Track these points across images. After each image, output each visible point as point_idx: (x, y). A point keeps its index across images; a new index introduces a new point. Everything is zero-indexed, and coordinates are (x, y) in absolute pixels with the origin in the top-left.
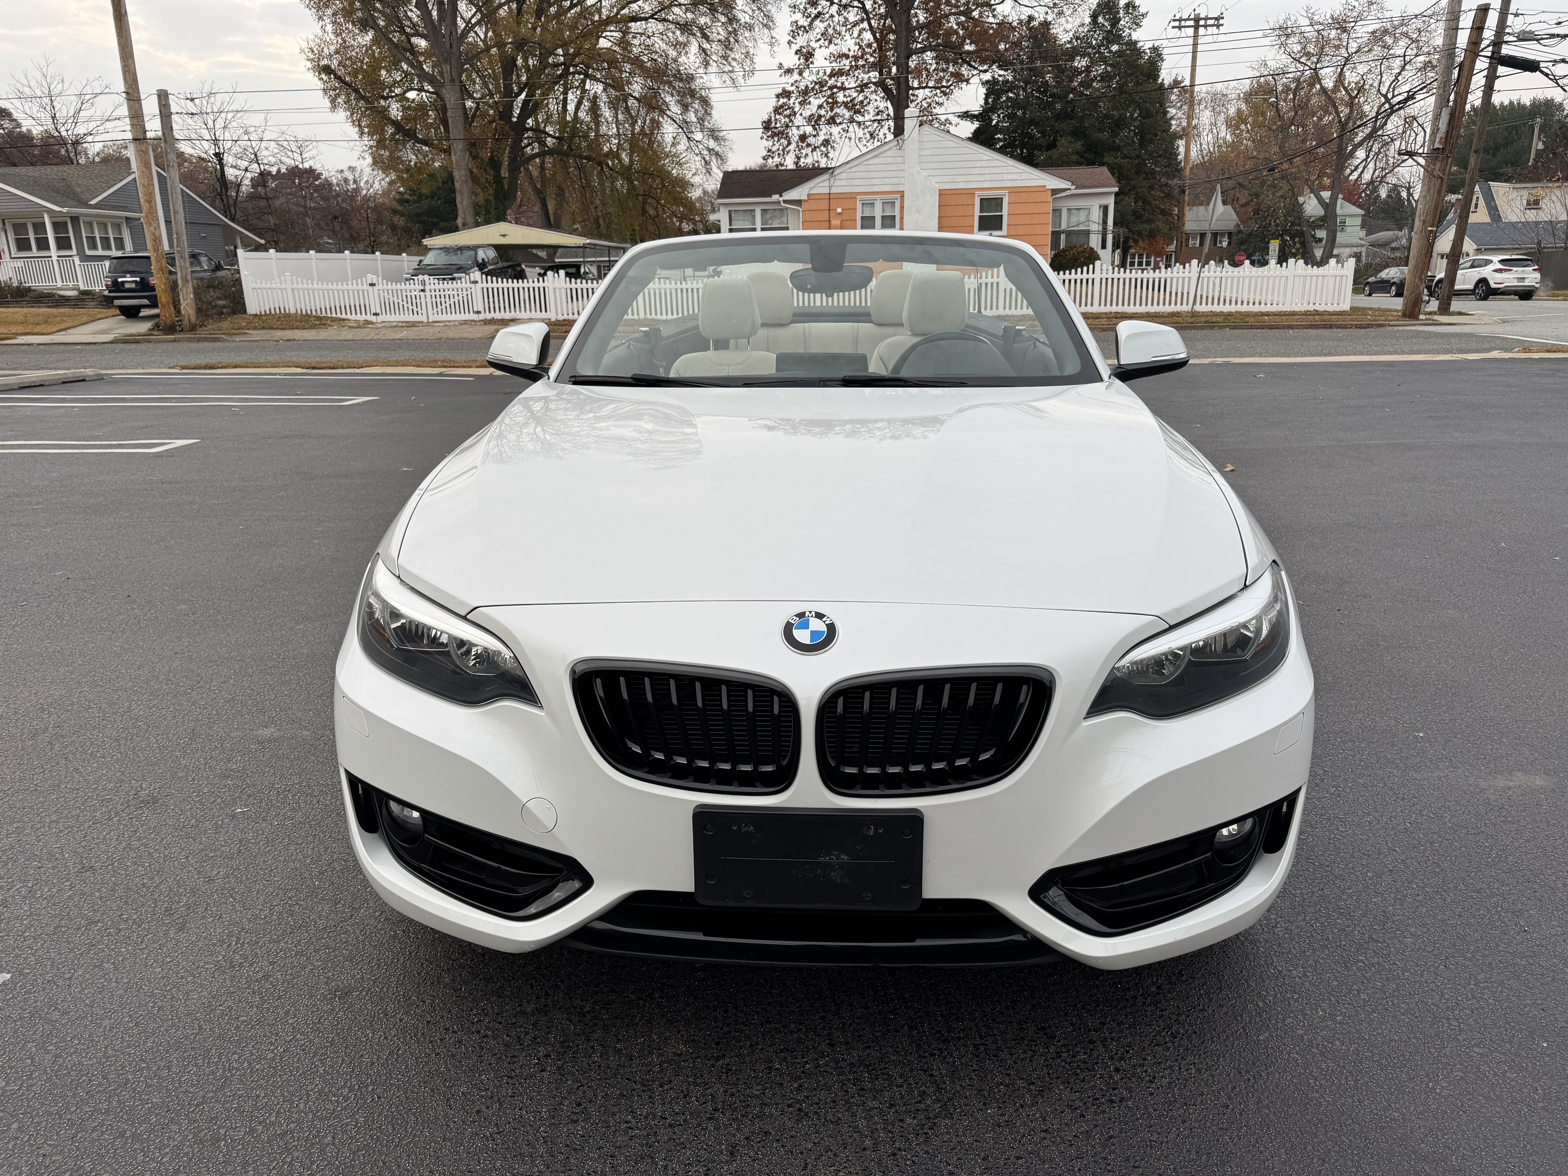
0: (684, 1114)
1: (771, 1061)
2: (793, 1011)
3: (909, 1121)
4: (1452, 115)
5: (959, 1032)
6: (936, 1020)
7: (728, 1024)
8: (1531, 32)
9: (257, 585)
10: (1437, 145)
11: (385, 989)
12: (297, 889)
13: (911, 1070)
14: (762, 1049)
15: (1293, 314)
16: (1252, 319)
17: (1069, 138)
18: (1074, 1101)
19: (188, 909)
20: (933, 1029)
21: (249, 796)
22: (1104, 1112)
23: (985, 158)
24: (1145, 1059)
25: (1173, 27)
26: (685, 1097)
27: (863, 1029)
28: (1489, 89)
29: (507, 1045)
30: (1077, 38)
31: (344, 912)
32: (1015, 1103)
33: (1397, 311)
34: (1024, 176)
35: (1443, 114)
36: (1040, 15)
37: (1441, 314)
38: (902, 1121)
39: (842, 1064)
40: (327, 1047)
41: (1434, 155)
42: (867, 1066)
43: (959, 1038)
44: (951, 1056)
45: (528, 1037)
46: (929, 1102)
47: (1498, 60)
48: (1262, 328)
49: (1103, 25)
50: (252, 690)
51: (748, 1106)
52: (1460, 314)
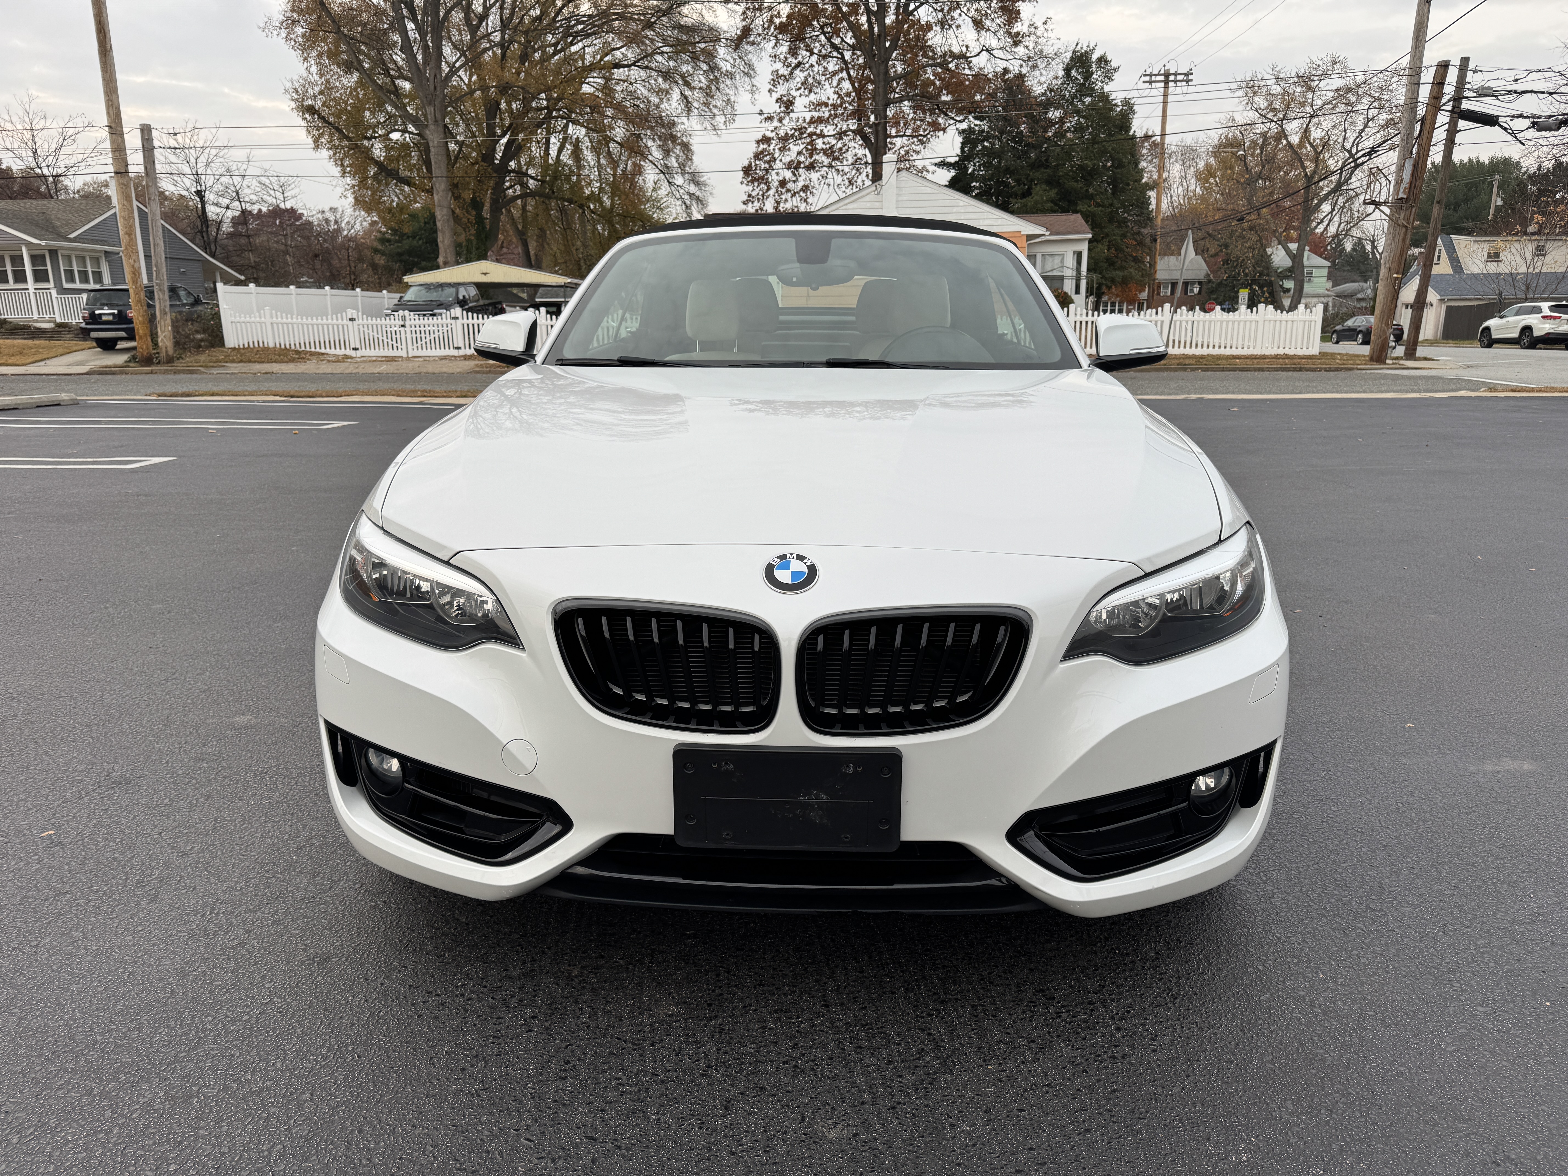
0: (676, 1071)
1: (765, 1021)
2: (786, 975)
3: (908, 1076)
4: (1415, 167)
5: (957, 994)
6: (932, 983)
7: (720, 987)
8: (1489, 88)
9: (234, 588)
10: (1401, 195)
11: (365, 955)
12: (274, 863)
13: (909, 1029)
14: (756, 1010)
15: (1264, 357)
16: (1224, 362)
17: (1044, 186)
18: (1076, 1057)
19: (161, 881)
20: (930, 991)
21: (225, 777)
22: (1106, 1068)
23: (961, 203)
24: (1146, 1019)
25: (1144, 82)
26: (677, 1055)
27: (858, 992)
28: (1450, 143)
29: (492, 1007)
30: (1051, 90)
31: (323, 885)
32: (1016, 1060)
33: (1364, 356)
34: (999, 222)
35: (1406, 165)
36: (1015, 67)
37: (1407, 359)
38: (900, 1076)
39: (838, 1024)
40: (305, 1009)
41: (1399, 204)
42: (864, 1026)
43: (957, 1000)
44: (950, 1015)
45: (514, 1000)
46: (927, 1059)
47: (1459, 114)
48: (1234, 370)
49: (1076, 78)
50: (228, 681)
51: (743, 1063)
52: (1426, 359)
